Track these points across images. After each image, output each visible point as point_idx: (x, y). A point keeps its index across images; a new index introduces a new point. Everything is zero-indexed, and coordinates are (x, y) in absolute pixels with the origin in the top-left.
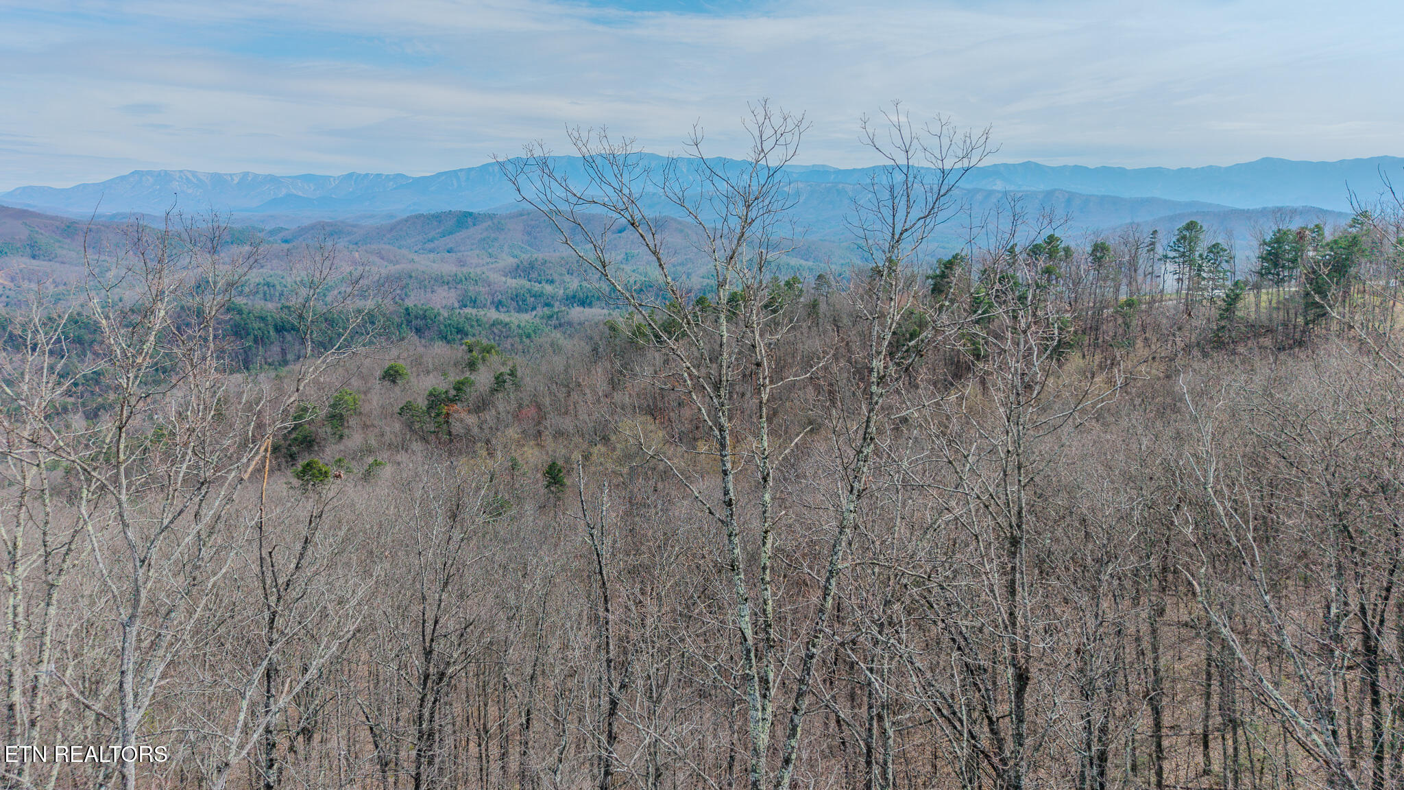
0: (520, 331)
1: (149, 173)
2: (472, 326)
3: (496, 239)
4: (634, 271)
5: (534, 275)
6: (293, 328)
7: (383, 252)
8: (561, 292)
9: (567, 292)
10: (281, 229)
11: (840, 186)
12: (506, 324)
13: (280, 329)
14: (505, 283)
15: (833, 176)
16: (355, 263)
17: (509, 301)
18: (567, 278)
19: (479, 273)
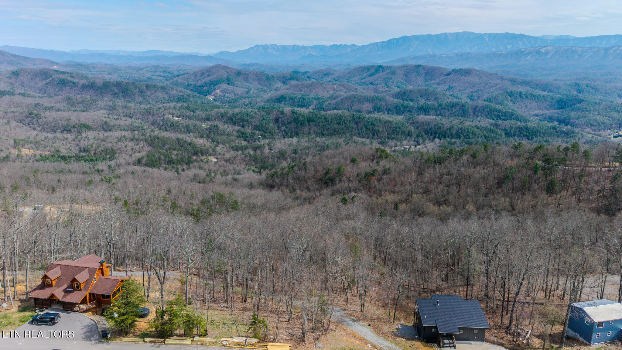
0: (396, 125)
1: (261, 46)
2: (377, 123)
3: (391, 78)
4: (451, 95)
5: (405, 97)
6: (313, 121)
7: (345, 85)
8: (416, 106)
9: (419, 105)
10: (307, 72)
11: (574, 48)
12: (391, 122)
13: (309, 121)
14: (393, 101)
15: (572, 42)
16: (334, 90)
17: (393, 109)
18: (420, 99)
19: (382, 96)
